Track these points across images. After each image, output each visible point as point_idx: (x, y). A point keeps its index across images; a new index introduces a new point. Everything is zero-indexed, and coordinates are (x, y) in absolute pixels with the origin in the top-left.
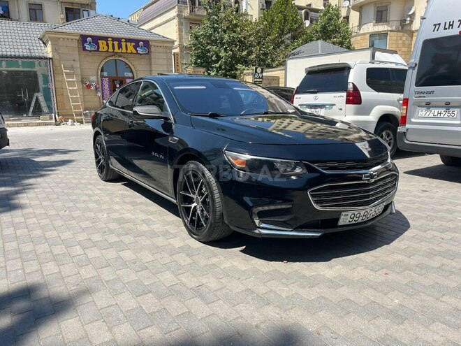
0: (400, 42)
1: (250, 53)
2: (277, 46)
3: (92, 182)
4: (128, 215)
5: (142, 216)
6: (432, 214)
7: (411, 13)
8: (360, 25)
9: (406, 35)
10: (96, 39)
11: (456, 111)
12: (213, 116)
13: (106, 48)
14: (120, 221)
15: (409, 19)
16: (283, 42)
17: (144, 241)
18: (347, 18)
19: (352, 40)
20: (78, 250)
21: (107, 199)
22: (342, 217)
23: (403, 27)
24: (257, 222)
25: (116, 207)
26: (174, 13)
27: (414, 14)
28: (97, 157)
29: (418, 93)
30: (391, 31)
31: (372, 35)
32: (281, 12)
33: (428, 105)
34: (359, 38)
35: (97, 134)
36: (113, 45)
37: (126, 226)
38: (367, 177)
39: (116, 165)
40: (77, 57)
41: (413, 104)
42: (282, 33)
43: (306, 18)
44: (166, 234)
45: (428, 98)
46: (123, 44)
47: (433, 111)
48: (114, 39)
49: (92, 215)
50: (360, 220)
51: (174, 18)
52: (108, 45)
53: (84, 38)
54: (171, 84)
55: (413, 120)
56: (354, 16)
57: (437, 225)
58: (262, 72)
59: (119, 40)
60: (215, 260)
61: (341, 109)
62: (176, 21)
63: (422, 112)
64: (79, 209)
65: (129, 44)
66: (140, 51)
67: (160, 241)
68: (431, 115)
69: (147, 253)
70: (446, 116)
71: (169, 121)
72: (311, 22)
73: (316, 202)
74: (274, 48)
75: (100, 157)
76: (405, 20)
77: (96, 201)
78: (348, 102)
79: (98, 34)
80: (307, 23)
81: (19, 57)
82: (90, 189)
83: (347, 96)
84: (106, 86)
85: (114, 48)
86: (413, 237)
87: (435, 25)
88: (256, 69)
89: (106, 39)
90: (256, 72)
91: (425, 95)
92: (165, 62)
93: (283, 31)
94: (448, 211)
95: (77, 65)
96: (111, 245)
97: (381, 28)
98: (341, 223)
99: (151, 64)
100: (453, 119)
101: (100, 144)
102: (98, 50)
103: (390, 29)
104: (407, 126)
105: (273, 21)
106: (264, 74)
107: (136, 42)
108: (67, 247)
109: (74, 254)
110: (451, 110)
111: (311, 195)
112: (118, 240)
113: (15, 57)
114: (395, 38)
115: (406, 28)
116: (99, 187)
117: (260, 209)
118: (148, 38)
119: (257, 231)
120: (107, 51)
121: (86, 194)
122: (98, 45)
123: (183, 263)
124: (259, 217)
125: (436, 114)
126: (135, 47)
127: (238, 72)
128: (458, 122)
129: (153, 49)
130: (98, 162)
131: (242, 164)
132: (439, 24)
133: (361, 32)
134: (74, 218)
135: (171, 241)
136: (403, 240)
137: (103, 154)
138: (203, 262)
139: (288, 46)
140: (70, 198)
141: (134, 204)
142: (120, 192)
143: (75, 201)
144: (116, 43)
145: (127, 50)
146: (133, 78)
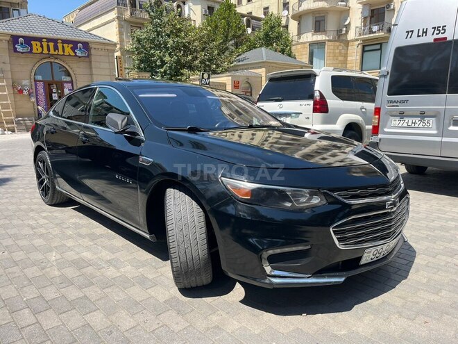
0: (337, 51)
1: (196, 58)
2: (222, 52)
3: (33, 207)
4: (87, 255)
5: (106, 255)
6: (429, 233)
7: (346, 23)
8: (299, 34)
9: (342, 44)
10: (28, 40)
11: (432, 121)
12: (193, 130)
13: (40, 50)
14: (79, 264)
15: (344, 29)
16: (227, 49)
17: (117, 295)
18: (286, 27)
19: (293, 48)
20: (26, 317)
21: (56, 231)
22: (365, 255)
23: (339, 38)
24: (268, 269)
25: (70, 243)
26: (113, 15)
27: (349, 24)
28: (39, 177)
29: (391, 102)
30: (328, 41)
31: (312, 44)
32: (224, 18)
33: (402, 115)
34: (299, 47)
35: (38, 150)
36: (48, 46)
37: (89, 270)
39: (64, 187)
40: (7, 59)
41: (386, 113)
42: (226, 40)
43: (248, 26)
44: (142, 281)
45: (402, 107)
46: (60, 46)
47: (406, 121)
48: (49, 40)
49: (40, 256)
50: (381, 256)
51: (113, 21)
52: (42, 46)
53: (15, 39)
55: (386, 130)
56: (293, 26)
57: (442, 248)
58: (209, 78)
59: (55, 41)
61: (308, 118)
62: (115, 24)
63: (395, 122)
64: (21, 248)
65: (65, 45)
66: (79, 53)
67: (137, 293)
68: (405, 125)
69: (123, 313)
70: (421, 126)
72: (253, 30)
73: (340, 240)
74: (219, 54)
75: (44, 177)
76: (341, 30)
77: (41, 236)
78: (315, 110)
79: (31, 34)
80: (249, 30)
82: (33, 218)
83: (314, 104)
84: (41, 91)
85: (49, 50)
86: (427, 265)
87: (408, 32)
88: (203, 74)
89: (40, 39)
90: (203, 78)
91: (398, 104)
92: (107, 66)
93: (227, 37)
95: (8, 67)
96: (73, 305)
97: (320, 37)
99: (91, 68)
100: (428, 128)
101: (43, 162)
102: (31, 52)
103: (327, 38)
104: (380, 136)
105: (216, 26)
106: (211, 80)
107: (74, 44)
108: (11, 312)
109: (23, 324)
110: (426, 119)
111: (334, 231)
112: (81, 295)
114: (332, 47)
115: (342, 38)
116: (44, 214)
117: (271, 252)
118: (88, 40)
119: (267, 281)
120: (42, 53)
121: (29, 226)
122: (31, 46)
123: (177, 328)
124: (270, 263)
125: (410, 124)
126: (73, 49)
127: (185, 78)
128: (435, 132)
129: (93, 52)
130: (41, 183)
132: (412, 31)
133: (301, 41)
134: (16, 263)
135: (152, 292)
136: (418, 271)
137: (47, 174)
138: (201, 325)
139: (233, 52)
140: (8, 231)
141: (93, 237)
142: (73, 221)
143: (15, 237)
144: (51, 44)
145: (64, 51)
146: (71, 82)
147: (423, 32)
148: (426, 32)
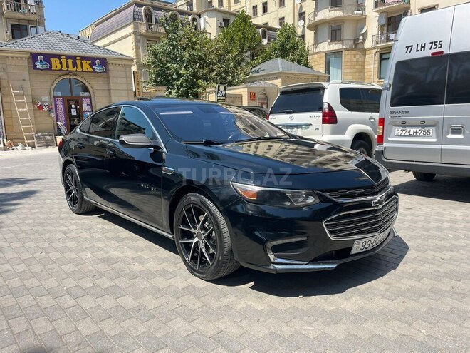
0: (354, 60)
1: (212, 70)
2: (238, 63)
3: (62, 216)
4: (115, 254)
5: (131, 254)
6: (424, 233)
7: (363, 32)
8: (316, 44)
9: (359, 53)
10: (48, 57)
11: (432, 130)
12: (208, 144)
13: (59, 67)
14: (108, 261)
15: (361, 38)
16: (243, 60)
17: (143, 284)
18: (303, 36)
19: (310, 58)
20: (68, 301)
21: (86, 235)
22: (355, 246)
23: (356, 46)
24: (272, 257)
25: (99, 245)
26: (129, 29)
27: (366, 32)
28: (67, 187)
29: (394, 112)
30: (345, 50)
31: (328, 54)
32: (239, 31)
33: (404, 125)
34: (316, 56)
36: (67, 63)
37: (118, 266)
38: (376, 203)
39: (92, 197)
40: (27, 76)
41: (389, 124)
42: (242, 52)
43: (264, 37)
44: (164, 273)
45: (404, 118)
46: (78, 62)
47: (409, 130)
48: (68, 57)
49: (74, 256)
50: (370, 248)
51: (129, 35)
52: (61, 63)
53: (34, 56)
54: (157, 109)
55: (390, 139)
56: (310, 35)
57: (432, 245)
58: (225, 90)
59: (74, 58)
60: (226, 301)
61: (318, 129)
62: (132, 38)
63: (398, 131)
64: (56, 250)
65: (84, 62)
66: (97, 69)
67: (160, 282)
68: (408, 134)
69: (149, 297)
70: (422, 134)
71: (160, 150)
72: (269, 40)
73: (331, 233)
74: (235, 66)
75: (72, 188)
76: (358, 39)
77: (73, 239)
78: (324, 121)
79: (50, 52)
80: (265, 41)
82: (63, 225)
83: (323, 116)
84: (60, 106)
85: (68, 66)
86: (415, 259)
87: (408, 47)
88: (219, 86)
89: (59, 57)
90: (219, 90)
91: (400, 114)
92: (124, 80)
93: (242, 49)
94: (437, 229)
95: (27, 84)
96: (106, 291)
97: (336, 47)
98: (353, 252)
99: (109, 83)
100: (428, 137)
101: (72, 174)
102: (50, 69)
103: (344, 47)
104: (385, 145)
105: (232, 39)
106: (227, 92)
107: (92, 61)
108: (55, 298)
109: (66, 306)
110: (427, 129)
111: (326, 225)
112: (112, 284)
114: (349, 56)
115: (359, 46)
116: (74, 222)
117: (274, 243)
118: (105, 56)
119: (271, 267)
120: (61, 70)
121: (60, 231)
122: (50, 63)
123: (193, 307)
124: (273, 252)
125: (412, 133)
126: (92, 65)
128: (435, 140)
129: (111, 67)
130: (69, 194)
131: (252, 196)
132: (412, 46)
133: (317, 51)
134: (53, 262)
135: (172, 281)
136: (406, 263)
137: (76, 185)
138: (215, 305)
139: (249, 63)
140: (43, 236)
141: (118, 240)
142: (100, 226)
143: (50, 241)
144: (70, 61)
145: (82, 68)
146: (90, 97)
147: (422, 47)
148: (424, 47)
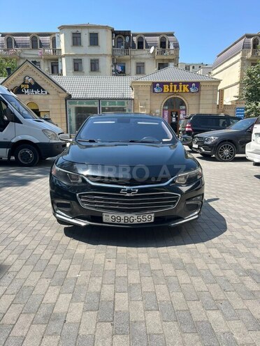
10: (162, 84)
13: (168, 90)
26: (239, 57)
36: (173, 87)
40: (149, 97)
46: (180, 86)
48: (174, 83)
51: (238, 61)
52: (169, 88)
53: (154, 84)
59: (177, 84)
62: (239, 64)
65: (184, 86)
66: (192, 90)
79: (164, 81)
81: (116, 99)
84: (166, 116)
85: (173, 90)
89: (168, 83)
92: (211, 97)
95: (148, 102)
99: (200, 99)
102: (162, 92)
107: (190, 84)
113: (113, 99)
118: (199, 80)
120: (169, 92)
122: (163, 88)
129: (202, 88)
144: (175, 86)
145: (182, 89)
146: (185, 110)
